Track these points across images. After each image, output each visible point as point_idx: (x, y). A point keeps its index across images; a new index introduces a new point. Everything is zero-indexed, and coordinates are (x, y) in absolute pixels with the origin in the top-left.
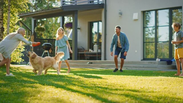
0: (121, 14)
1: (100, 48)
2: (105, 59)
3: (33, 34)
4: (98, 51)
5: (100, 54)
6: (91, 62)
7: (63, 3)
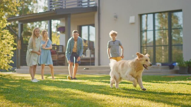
0: (116, 17)
1: (93, 52)
2: (99, 64)
3: (19, 39)
4: (91, 56)
5: (93, 59)
6: (88, 68)
7: (51, 6)
